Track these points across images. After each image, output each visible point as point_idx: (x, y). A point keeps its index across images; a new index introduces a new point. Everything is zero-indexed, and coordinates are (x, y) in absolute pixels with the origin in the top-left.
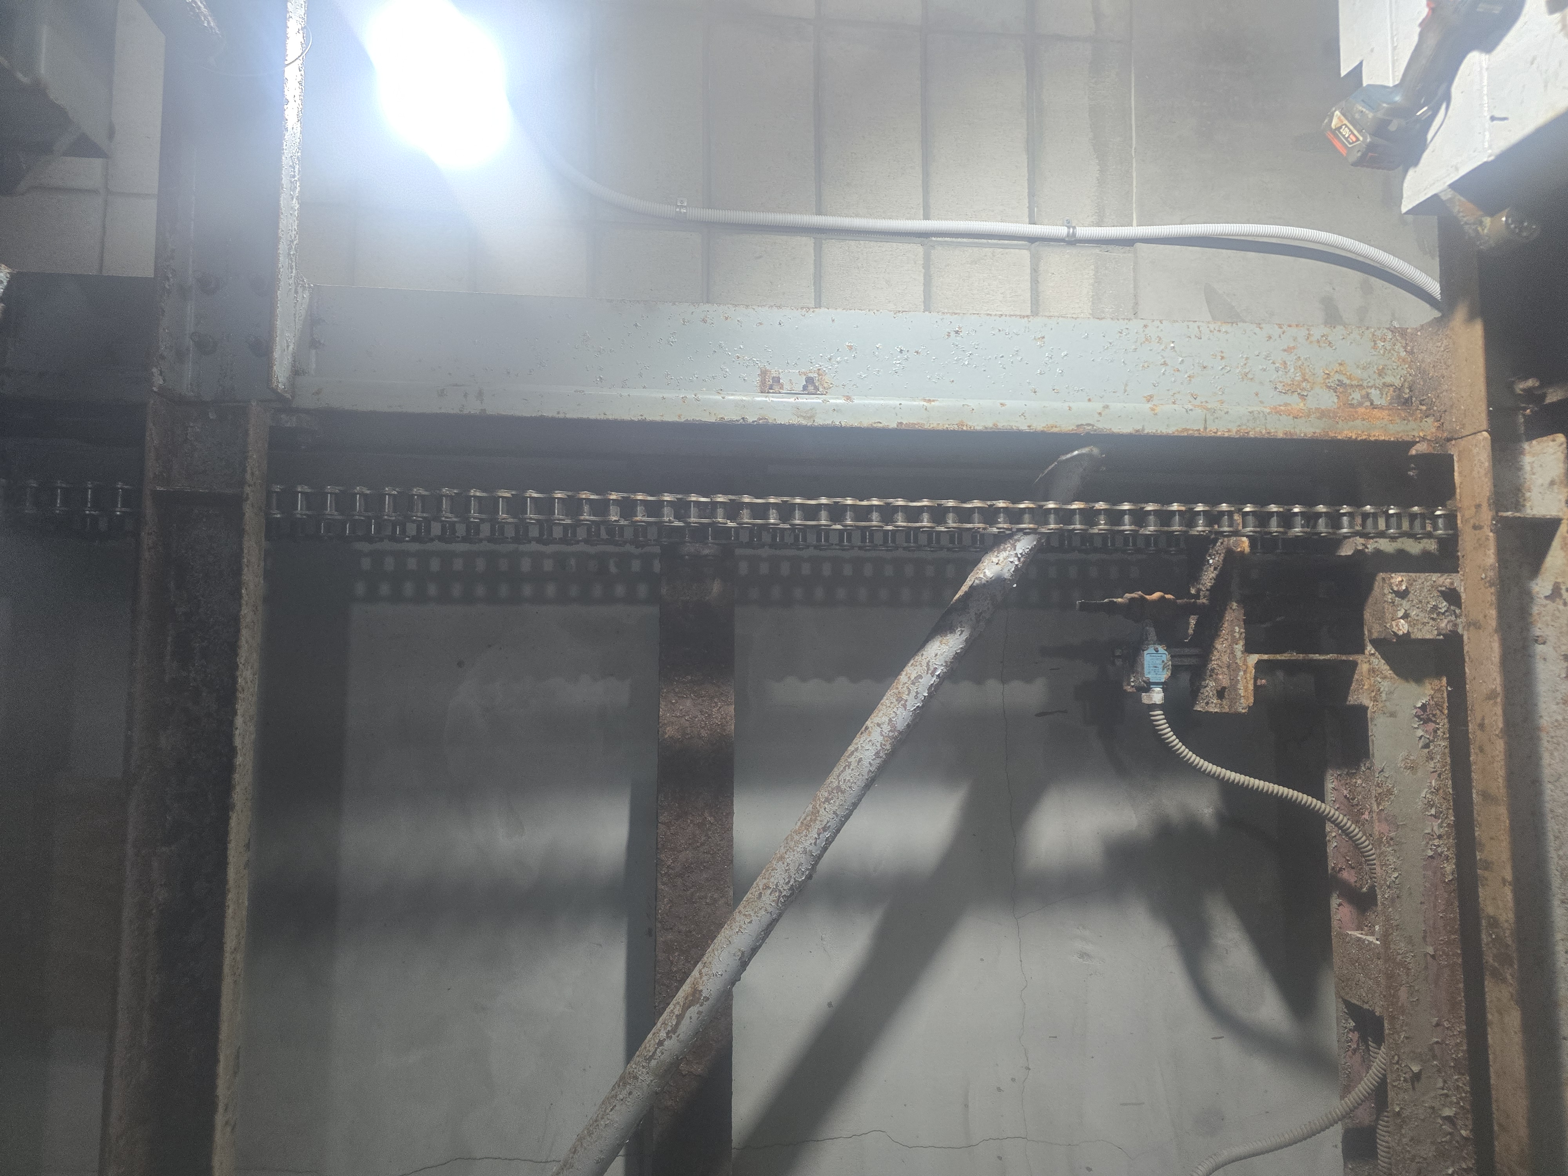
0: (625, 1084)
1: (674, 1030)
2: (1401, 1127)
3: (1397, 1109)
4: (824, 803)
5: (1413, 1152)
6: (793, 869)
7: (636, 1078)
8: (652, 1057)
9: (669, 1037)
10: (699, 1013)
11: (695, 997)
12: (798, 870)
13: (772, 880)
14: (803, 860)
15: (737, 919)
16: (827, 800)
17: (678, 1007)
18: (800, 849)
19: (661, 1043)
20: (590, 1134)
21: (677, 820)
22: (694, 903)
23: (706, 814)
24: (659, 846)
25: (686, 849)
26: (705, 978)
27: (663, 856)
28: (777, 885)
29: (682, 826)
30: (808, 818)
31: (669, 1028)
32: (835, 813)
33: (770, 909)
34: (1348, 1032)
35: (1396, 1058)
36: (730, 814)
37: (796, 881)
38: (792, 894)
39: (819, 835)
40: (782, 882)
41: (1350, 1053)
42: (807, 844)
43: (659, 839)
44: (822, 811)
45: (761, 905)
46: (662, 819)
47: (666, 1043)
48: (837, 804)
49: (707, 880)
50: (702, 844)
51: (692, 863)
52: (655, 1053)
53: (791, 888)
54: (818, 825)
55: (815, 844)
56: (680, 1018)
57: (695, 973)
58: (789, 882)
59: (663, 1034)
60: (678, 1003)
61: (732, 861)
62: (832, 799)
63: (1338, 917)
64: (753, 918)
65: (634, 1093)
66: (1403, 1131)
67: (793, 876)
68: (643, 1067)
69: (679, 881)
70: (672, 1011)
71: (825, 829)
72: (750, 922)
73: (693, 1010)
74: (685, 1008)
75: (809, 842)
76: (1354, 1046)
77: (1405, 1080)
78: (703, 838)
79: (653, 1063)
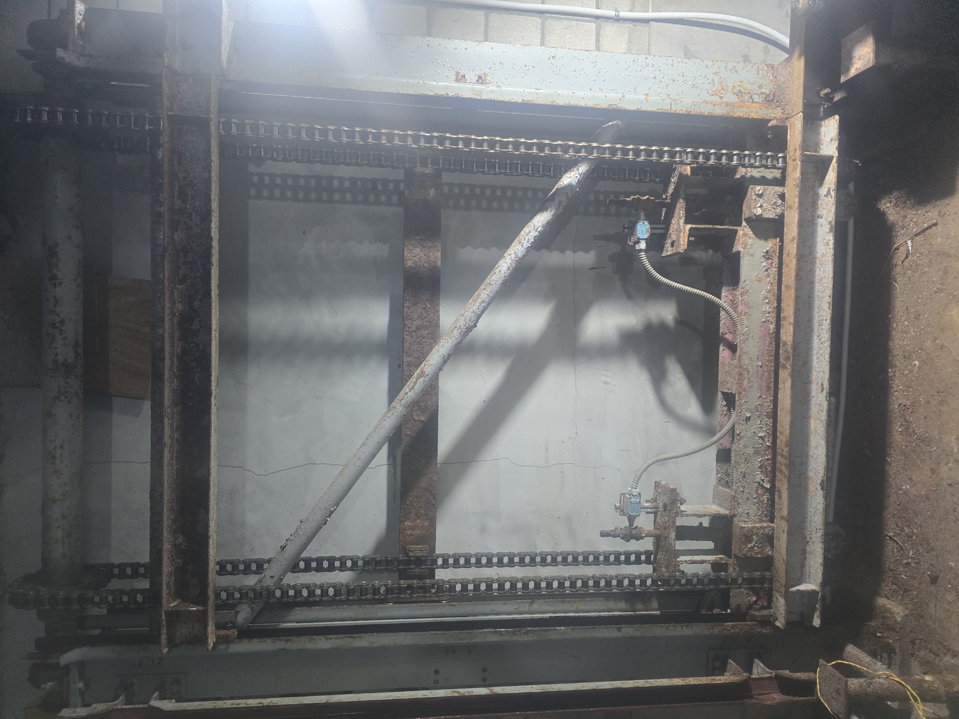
0: (390, 411)
1: (412, 388)
2: (740, 440)
3: (738, 432)
4: (483, 290)
5: (744, 451)
6: (468, 319)
7: (395, 408)
8: (402, 400)
9: (410, 390)
10: (424, 381)
11: (422, 374)
12: (470, 320)
13: (458, 324)
14: (472, 316)
15: (442, 341)
16: (484, 289)
17: (414, 379)
18: (471, 310)
19: (406, 393)
20: (374, 431)
21: (413, 306)
22: (421, 344)
23: (427, 304)
24: (405, 318)
25: (417, 320)
26: (427, 366)
27: (406, 322)
28: (460, 326)
29: (416, 308)
30: (475, 297)
31: (410, 387)
32: (488, 295)
33: (457, 337)
34: (723, 407)
35: (740, 410)
36: (438, 304)
37: (469, 325)
38: (467, 331)
39: (480, 304)
40: (462, 325)
41: (723, 416)
42: (474, 309)
43: (405, 314)
44: (482, 294)
45: (452, 334)
46: (405, 305)
47: (409, 393)
48: (489, 291)
49: (428, 334)
50: (425, 318)
51: (420, 326)
52: (404, 397)
53: (467, 328)
54: (480, 300)
55: (478, 308)
56: (415, 383)
57: (423, 365)
58: (466, 325)
59: (407, 390)
60: (414, 377)
61: (439, 326)
62: (487, 288)
63: (722, 355)
64: (449, 340)
65: (394, 414)
66: (740, 442)
67: (468, 323)
68: (399, 403)
69: (414, 334)
70: (412, 381)
71: (483, 302)
72: (448, 342)
73: (421, 380)
74: (417, 379)
75: (475, 308)
76: (725, 413)
77: (743, 420)
78: (426, 315)
79: (403, 402)
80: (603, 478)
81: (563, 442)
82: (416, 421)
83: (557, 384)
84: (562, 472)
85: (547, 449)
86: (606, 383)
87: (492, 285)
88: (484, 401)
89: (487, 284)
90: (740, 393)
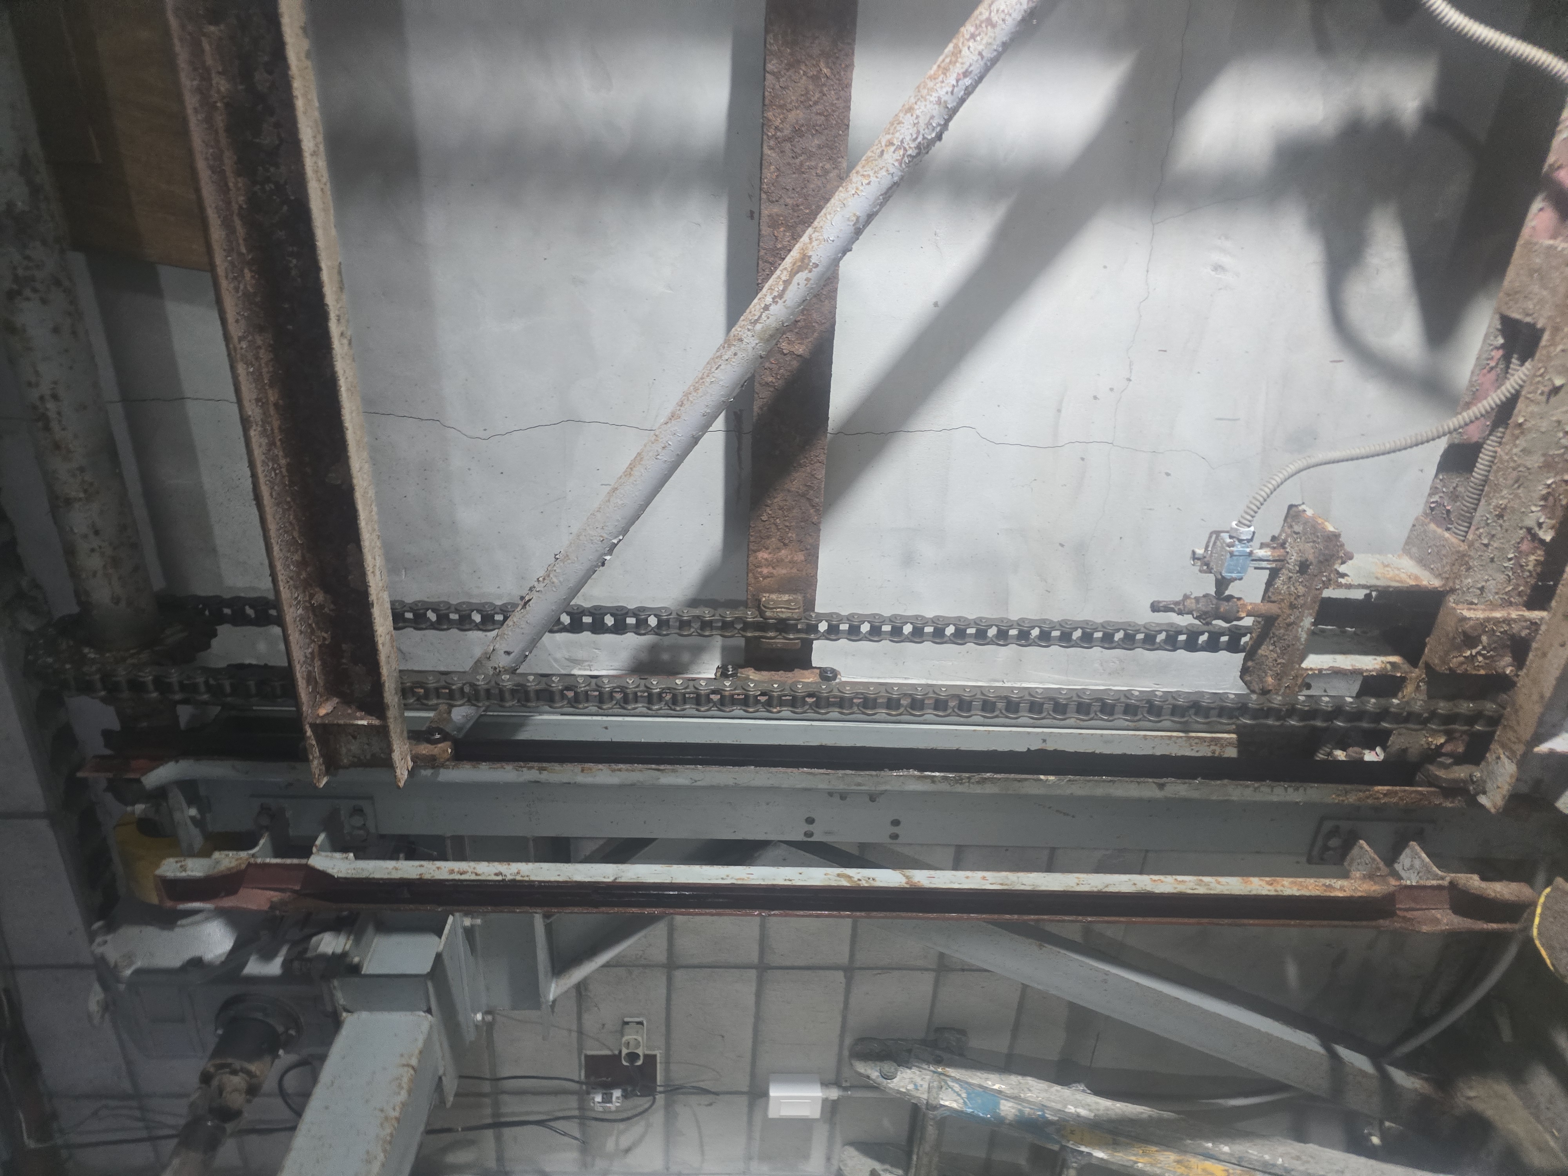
0: (729, 346)
1: (781, 296)
2: (1517, 438)
3: (1521, 420)
4: (968, 40)
5: (1519, 462)
6: (923, 121)
7: (741, 340)
8: (756, 321)
9: (775, 301)
10: (808, 279)
11: (804, 262)
12: (929, 124)
13: (897, 135)
14: (935, 113)
15: (854, 180)
16: (973, 37)
17: (785, 273)
18: (933, 99)
19: (766, 308)
20: (696, 390)
21: (788, 70)
22: (803, 173)
23: (822, 65)
24: (767, 102)
25: (797, 108)
26: (815, 243)
27: (769, 115)
28: (902, 142)
29: (794, 77)
30: (948, 60)
31: (776, 294)
32: (980, 54)
33: (892, 170)
34: (1492, 350)
35: (1542, 370)
36: (850, 67)
37: (924, 138)
38: (919, 154)
39: (957, 81)
40: (908, 138)
41: (1485, 371)
42: (942, 93)
43: (767, 93)
44: (965, 51)
45: (881, 163)
46: (770, 67)
47: (772, 308)
48: (984, 42)
49: (819, 147)
50: (816, 103)
51: (803, 125)
52: (760, 316)
53: (918, 147)
54: (958, 69)
55: (952, 93)
56: (787, 283)
57: (805, 238)
58: (917, 138)
59: (769, 300)
60: (785, 269)
61: (848, 126)
62: (979, 34)
64: (873, 179)
65: (739, 354)
66: (1518, 442)
67: (922, 132)
68: (749, 330)
69: (787, 146)
70: (779, 277)
71: (966, 74)
72: (869, 184)
73: (801, 277)
74: (793, 273)
75: (945, 90)
76: (1493, 364)
77: (1542, 394)
78: (817, 95)
79: (759, 327)
80: (1168, 474)
81: (1095, 398)
82: (785, 355)
83: (1105, 267)
84: (1083, 459)
85: (1059, 411)
86: (1218, 268)
87: (994, 26)
88: (936, 304)
89: (982, 22)
90: (1556, 329)
